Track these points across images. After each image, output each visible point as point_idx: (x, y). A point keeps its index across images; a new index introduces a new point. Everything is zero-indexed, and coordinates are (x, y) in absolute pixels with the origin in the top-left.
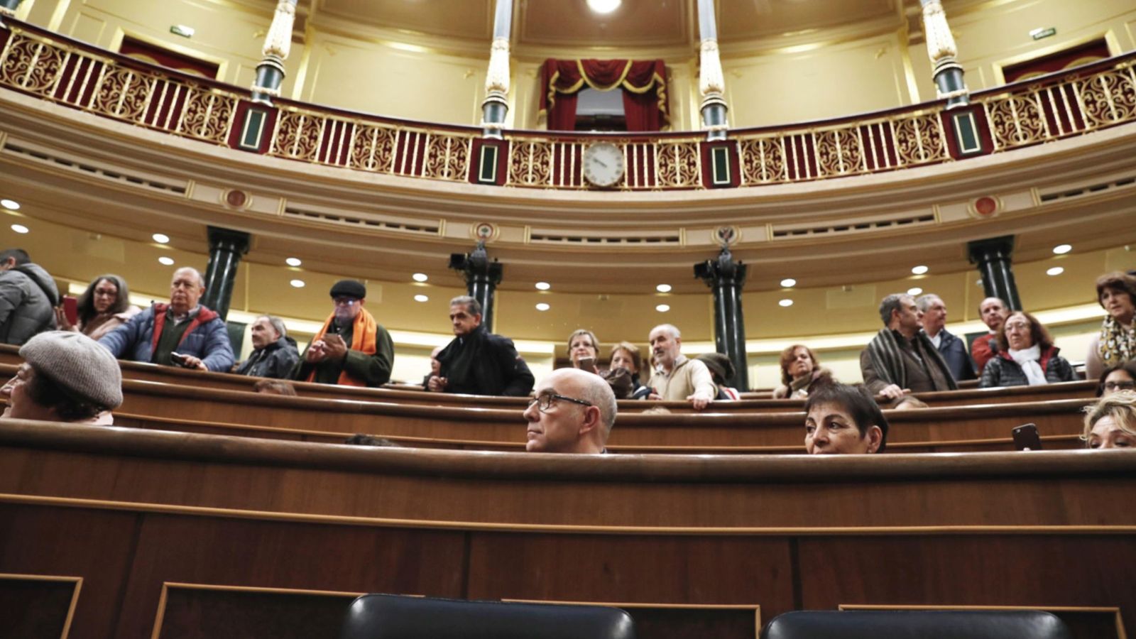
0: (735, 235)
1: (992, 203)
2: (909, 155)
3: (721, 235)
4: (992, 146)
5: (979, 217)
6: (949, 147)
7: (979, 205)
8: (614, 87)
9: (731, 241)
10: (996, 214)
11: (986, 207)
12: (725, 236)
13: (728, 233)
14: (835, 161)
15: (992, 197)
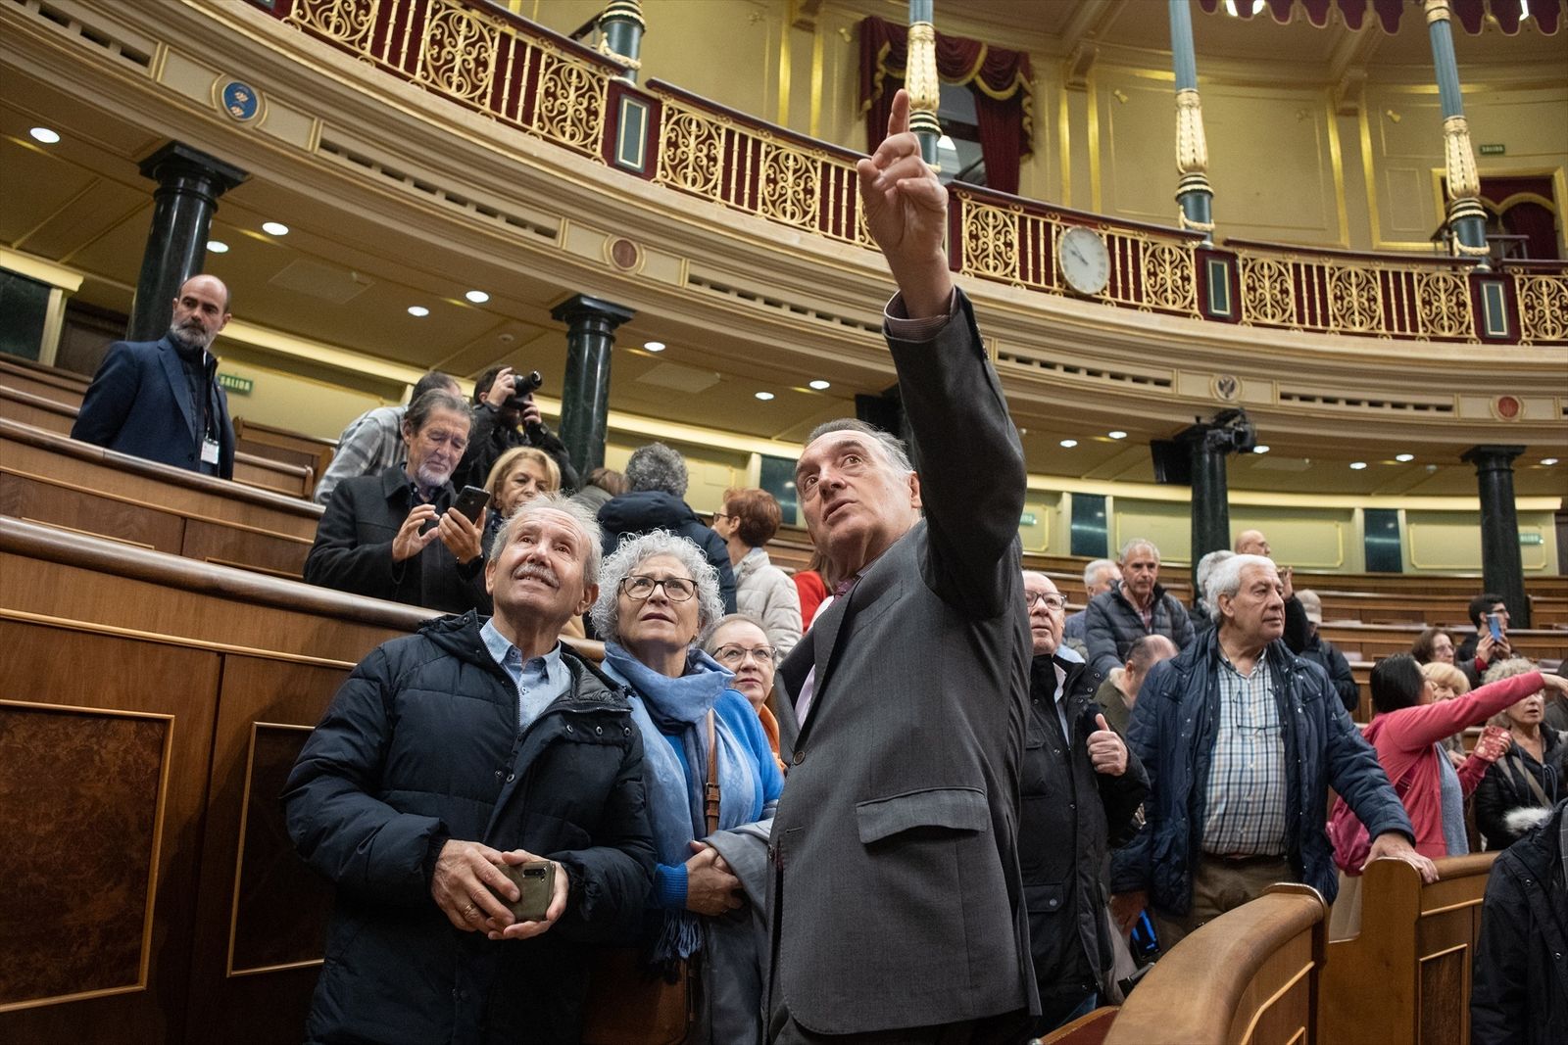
0: (1237, 390)
1: (1515, 405)
2: (1432, 322)
3: (1221, 386)
4: (1519, 334)
5: (1498, 417)
6: (1475, 323)
7: (1502, 403)
8: (963, 83)
9: (1232, 396)
10: (1516, 419)
11: (1509, 409)
12: (1226, 389)
13: (1229, 386)
14: (1350, 311)
15: (1515, 397)
